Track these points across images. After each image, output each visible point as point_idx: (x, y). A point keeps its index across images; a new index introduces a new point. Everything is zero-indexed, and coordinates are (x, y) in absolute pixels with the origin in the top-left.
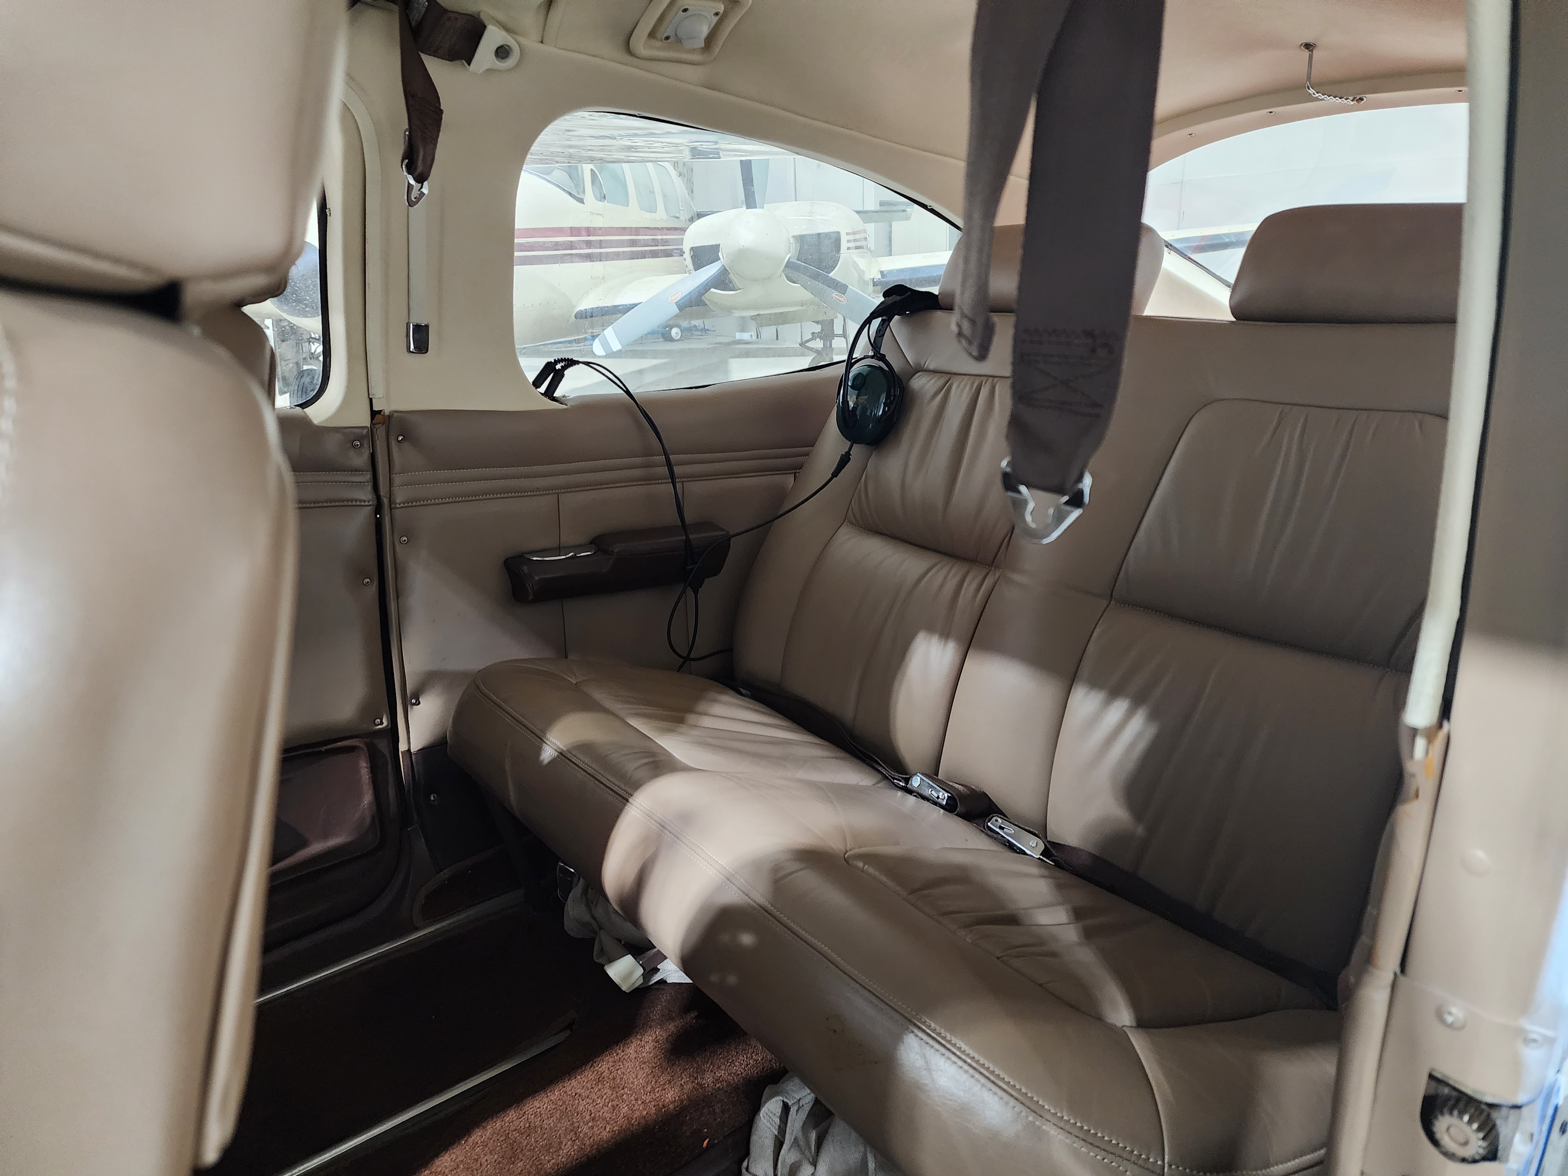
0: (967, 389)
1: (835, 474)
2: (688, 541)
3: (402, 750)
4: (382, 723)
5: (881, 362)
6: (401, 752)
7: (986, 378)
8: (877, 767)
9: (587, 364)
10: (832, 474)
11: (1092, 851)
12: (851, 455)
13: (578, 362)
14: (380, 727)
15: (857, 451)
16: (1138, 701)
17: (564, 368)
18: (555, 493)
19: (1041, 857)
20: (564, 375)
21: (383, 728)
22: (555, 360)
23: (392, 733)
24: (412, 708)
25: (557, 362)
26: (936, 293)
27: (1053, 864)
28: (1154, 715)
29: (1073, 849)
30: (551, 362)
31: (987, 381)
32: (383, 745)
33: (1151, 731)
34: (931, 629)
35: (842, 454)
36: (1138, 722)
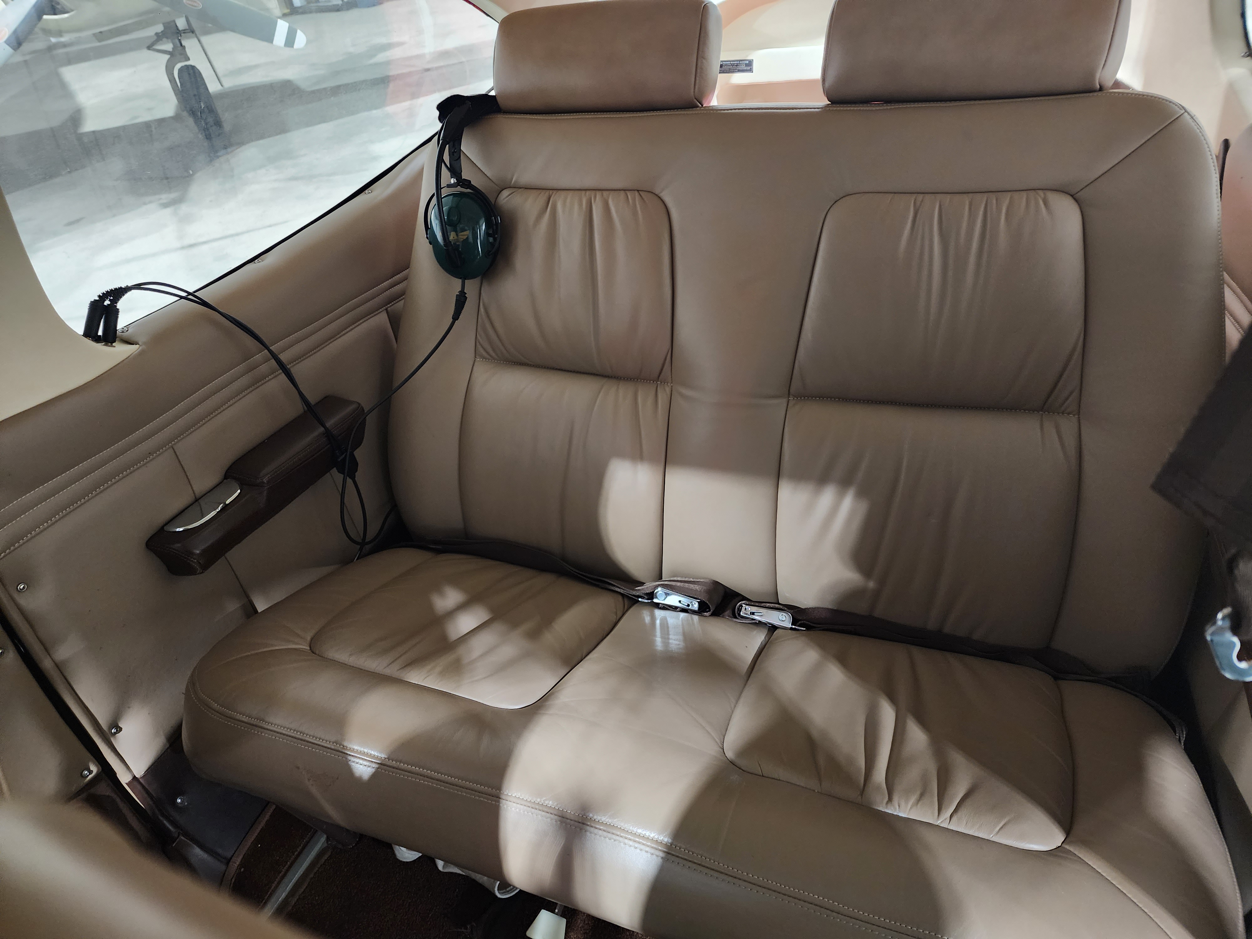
0: (576, 207)
1: (456, 317)
2: (328, 433)
3: (127, 781)
4: (91, 772)
5: (468, 189)
6: (126, 784)
7: (593, 193)
8: (613, 588)
9: (138, 287)
10: (453, 318)
11: (830, 607)
12: (466, 294)
13: (127, 289)
14: (90, 776)
15: (471, 286)
16: (845, 483)
17: (115, 301)
18: (169, 448)
19: (793, 627)
20: (118, 309)
21: (94, 776)
22: (99, 296)
23: (107, 771)
24: (115, 738)
25: (103, 297)
26: (494, 94)
27: (805, 629)
28: (861, 493)
29: (814, 609)
30: (95, 300)
31: (595, 197)
32: (104, 789)
33: (863, 507)
34: (621, 455)
35: (457, 295)
36: (848, 502)
